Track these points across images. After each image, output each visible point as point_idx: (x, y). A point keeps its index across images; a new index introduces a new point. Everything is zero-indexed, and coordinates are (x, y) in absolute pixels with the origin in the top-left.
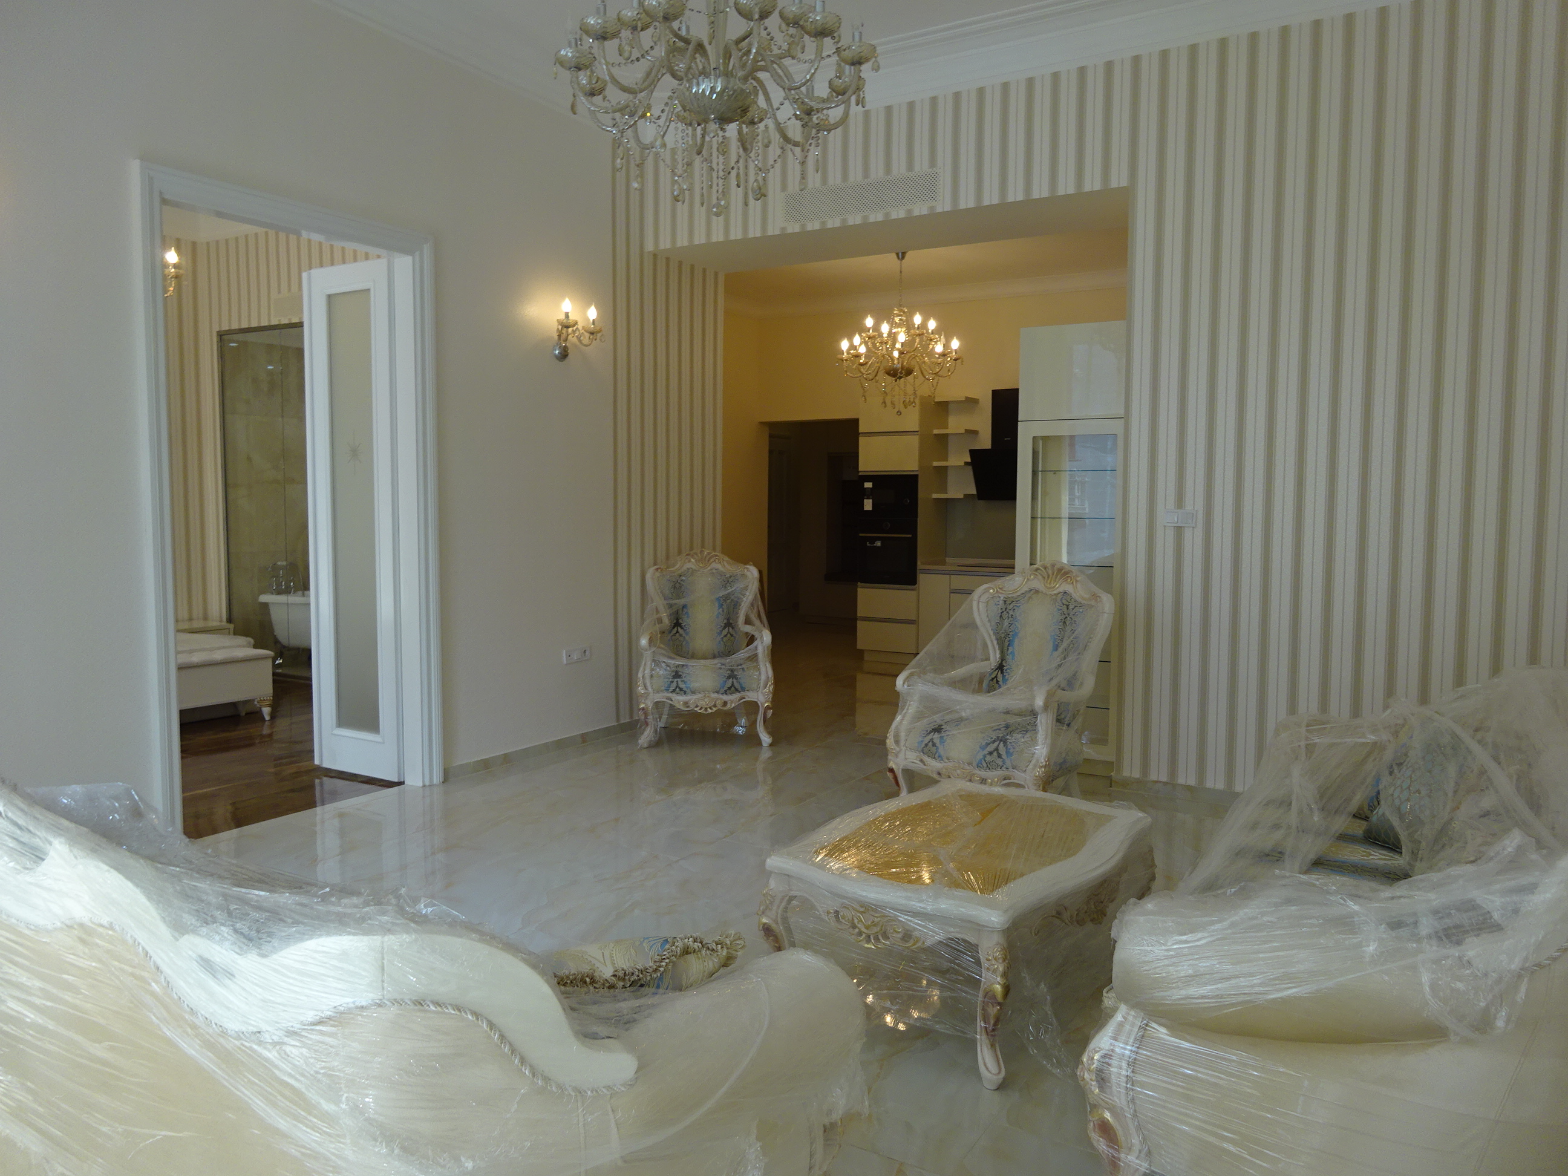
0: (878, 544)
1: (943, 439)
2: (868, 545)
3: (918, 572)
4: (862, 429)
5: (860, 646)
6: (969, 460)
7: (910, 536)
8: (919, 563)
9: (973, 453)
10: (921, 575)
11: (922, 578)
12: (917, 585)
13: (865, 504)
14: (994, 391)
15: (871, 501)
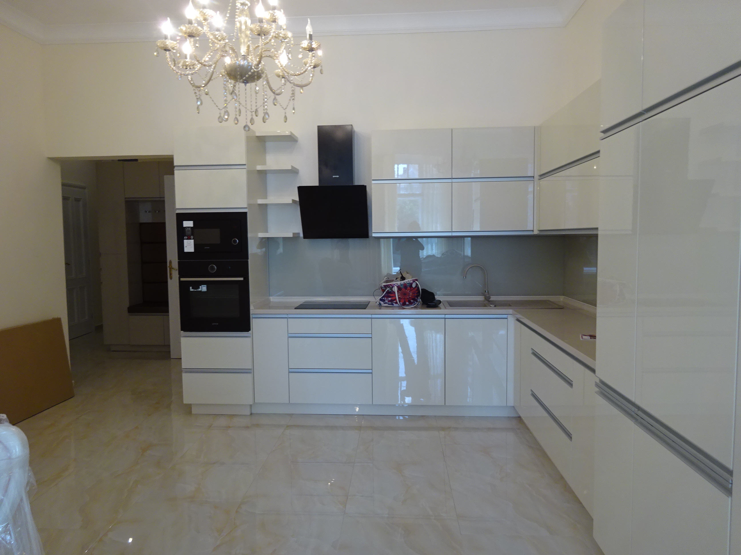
0: (203, 288)
1: (263, 174)
2: (191, 290)
3: (251, 316)
4: (176, 163)
5: (186, 401)
6: (297, 199)
7: (242, 279)
8: (252, 307)
9: (302, 190)
10: (253, 319)
11: (254, 323)
12: (250, 332)
13: (185, 244)
14: (318, 126)
15: (192, 241)
